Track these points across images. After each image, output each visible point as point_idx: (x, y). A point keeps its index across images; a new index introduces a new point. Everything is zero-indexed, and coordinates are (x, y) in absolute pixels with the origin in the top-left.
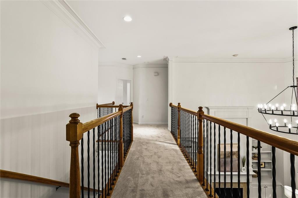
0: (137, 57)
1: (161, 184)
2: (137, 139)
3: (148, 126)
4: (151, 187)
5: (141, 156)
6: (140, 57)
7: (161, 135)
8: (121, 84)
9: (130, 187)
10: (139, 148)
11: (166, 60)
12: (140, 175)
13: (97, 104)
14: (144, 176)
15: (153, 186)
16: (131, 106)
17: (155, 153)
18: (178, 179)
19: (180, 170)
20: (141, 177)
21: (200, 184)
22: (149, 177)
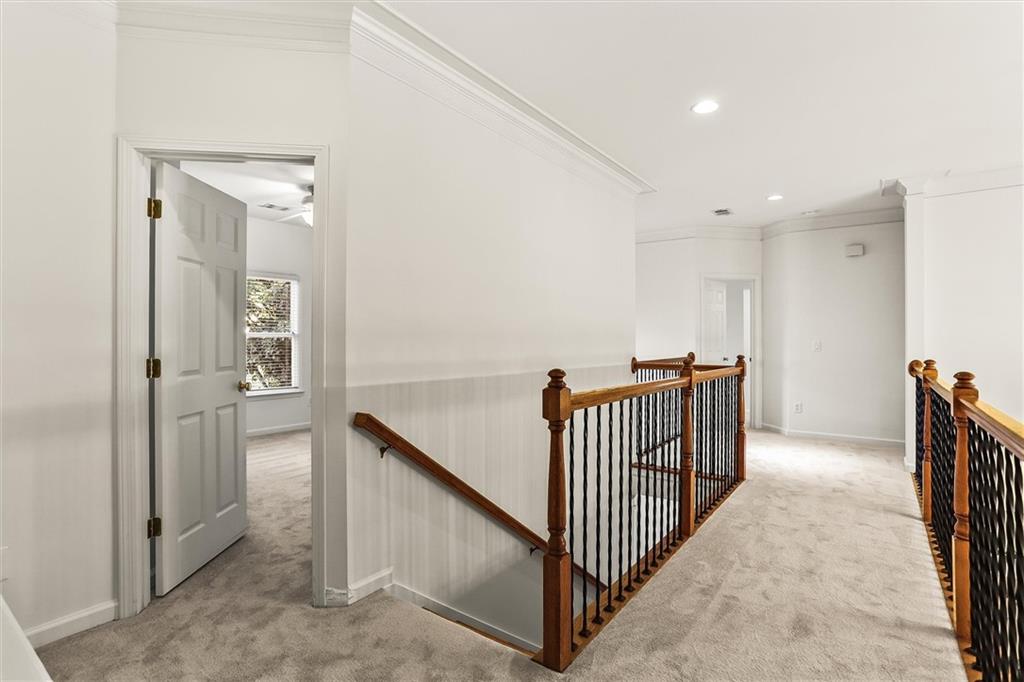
0: (766, 198)
1: (797, 603)
2: (759, 477)
3: (817, 444)
4: (763, 599)
5: (758, 524)
6: (780, 197)
7: (863, 480)
8: (720, 295)
9: (699, 583)
10: (756, 502)
11: (898, 194)
12: (737, 565)
13: (634, 359)
14: (748, 570)
15: (767, 598)
16: (737, 366)
17: (812, 525)
18: (867, 609)
19: (892, 590)
20: (738, 570)
21: (959, 646)
22: (765, 578)
